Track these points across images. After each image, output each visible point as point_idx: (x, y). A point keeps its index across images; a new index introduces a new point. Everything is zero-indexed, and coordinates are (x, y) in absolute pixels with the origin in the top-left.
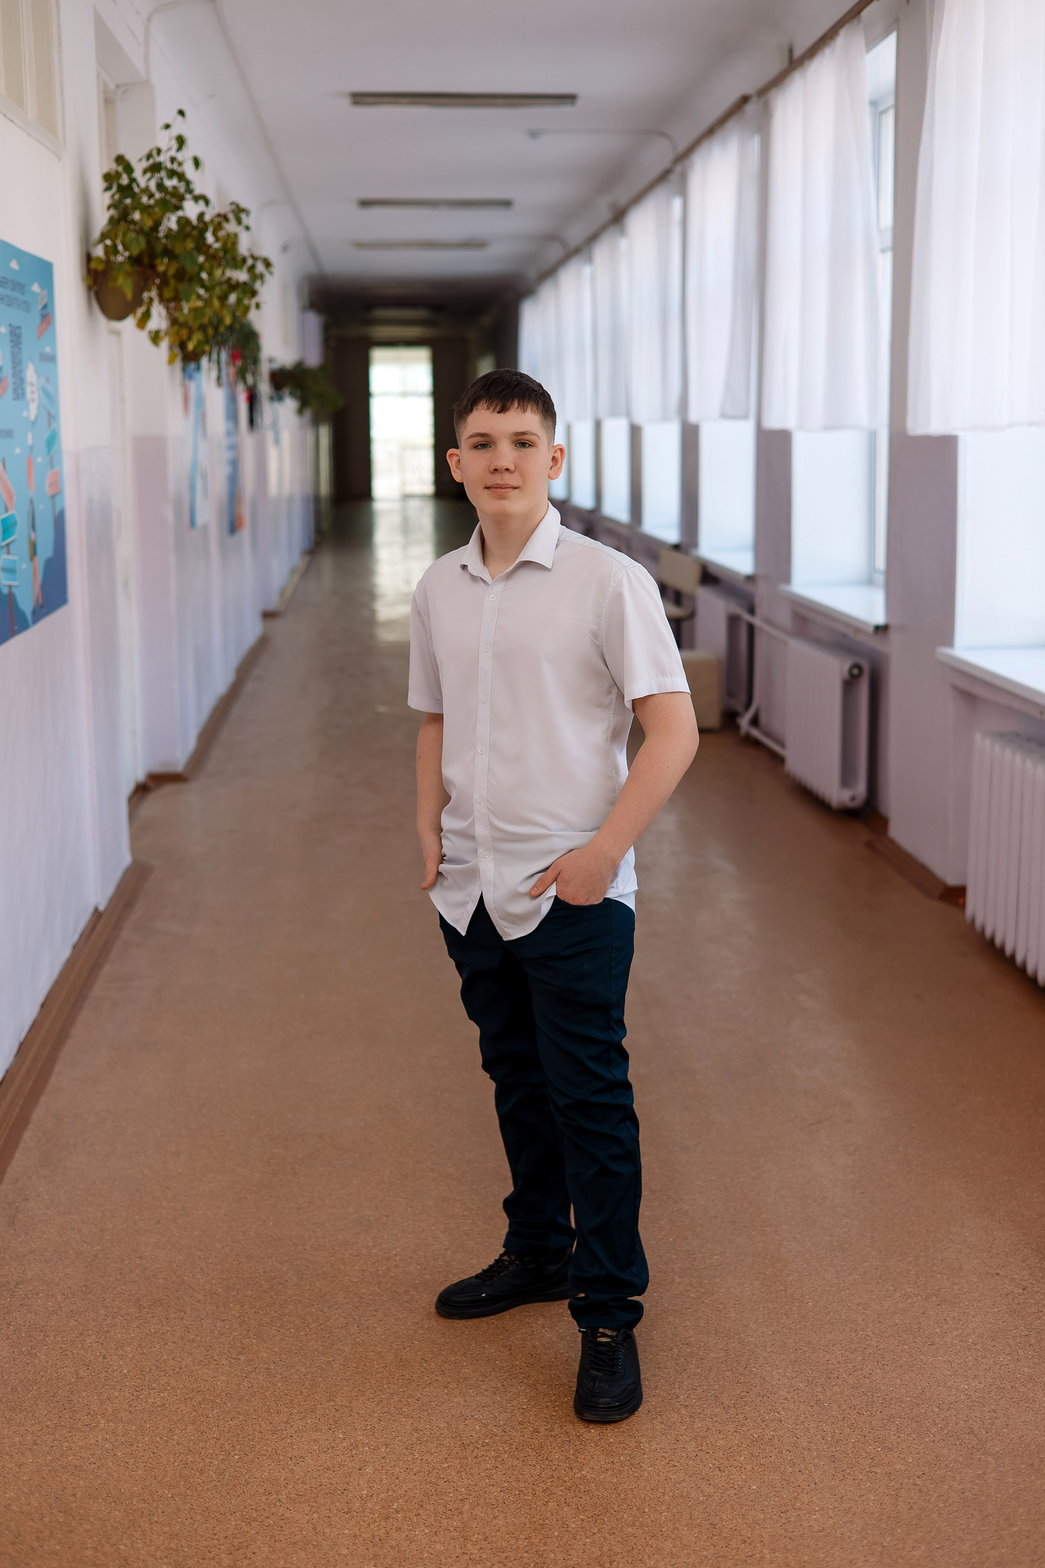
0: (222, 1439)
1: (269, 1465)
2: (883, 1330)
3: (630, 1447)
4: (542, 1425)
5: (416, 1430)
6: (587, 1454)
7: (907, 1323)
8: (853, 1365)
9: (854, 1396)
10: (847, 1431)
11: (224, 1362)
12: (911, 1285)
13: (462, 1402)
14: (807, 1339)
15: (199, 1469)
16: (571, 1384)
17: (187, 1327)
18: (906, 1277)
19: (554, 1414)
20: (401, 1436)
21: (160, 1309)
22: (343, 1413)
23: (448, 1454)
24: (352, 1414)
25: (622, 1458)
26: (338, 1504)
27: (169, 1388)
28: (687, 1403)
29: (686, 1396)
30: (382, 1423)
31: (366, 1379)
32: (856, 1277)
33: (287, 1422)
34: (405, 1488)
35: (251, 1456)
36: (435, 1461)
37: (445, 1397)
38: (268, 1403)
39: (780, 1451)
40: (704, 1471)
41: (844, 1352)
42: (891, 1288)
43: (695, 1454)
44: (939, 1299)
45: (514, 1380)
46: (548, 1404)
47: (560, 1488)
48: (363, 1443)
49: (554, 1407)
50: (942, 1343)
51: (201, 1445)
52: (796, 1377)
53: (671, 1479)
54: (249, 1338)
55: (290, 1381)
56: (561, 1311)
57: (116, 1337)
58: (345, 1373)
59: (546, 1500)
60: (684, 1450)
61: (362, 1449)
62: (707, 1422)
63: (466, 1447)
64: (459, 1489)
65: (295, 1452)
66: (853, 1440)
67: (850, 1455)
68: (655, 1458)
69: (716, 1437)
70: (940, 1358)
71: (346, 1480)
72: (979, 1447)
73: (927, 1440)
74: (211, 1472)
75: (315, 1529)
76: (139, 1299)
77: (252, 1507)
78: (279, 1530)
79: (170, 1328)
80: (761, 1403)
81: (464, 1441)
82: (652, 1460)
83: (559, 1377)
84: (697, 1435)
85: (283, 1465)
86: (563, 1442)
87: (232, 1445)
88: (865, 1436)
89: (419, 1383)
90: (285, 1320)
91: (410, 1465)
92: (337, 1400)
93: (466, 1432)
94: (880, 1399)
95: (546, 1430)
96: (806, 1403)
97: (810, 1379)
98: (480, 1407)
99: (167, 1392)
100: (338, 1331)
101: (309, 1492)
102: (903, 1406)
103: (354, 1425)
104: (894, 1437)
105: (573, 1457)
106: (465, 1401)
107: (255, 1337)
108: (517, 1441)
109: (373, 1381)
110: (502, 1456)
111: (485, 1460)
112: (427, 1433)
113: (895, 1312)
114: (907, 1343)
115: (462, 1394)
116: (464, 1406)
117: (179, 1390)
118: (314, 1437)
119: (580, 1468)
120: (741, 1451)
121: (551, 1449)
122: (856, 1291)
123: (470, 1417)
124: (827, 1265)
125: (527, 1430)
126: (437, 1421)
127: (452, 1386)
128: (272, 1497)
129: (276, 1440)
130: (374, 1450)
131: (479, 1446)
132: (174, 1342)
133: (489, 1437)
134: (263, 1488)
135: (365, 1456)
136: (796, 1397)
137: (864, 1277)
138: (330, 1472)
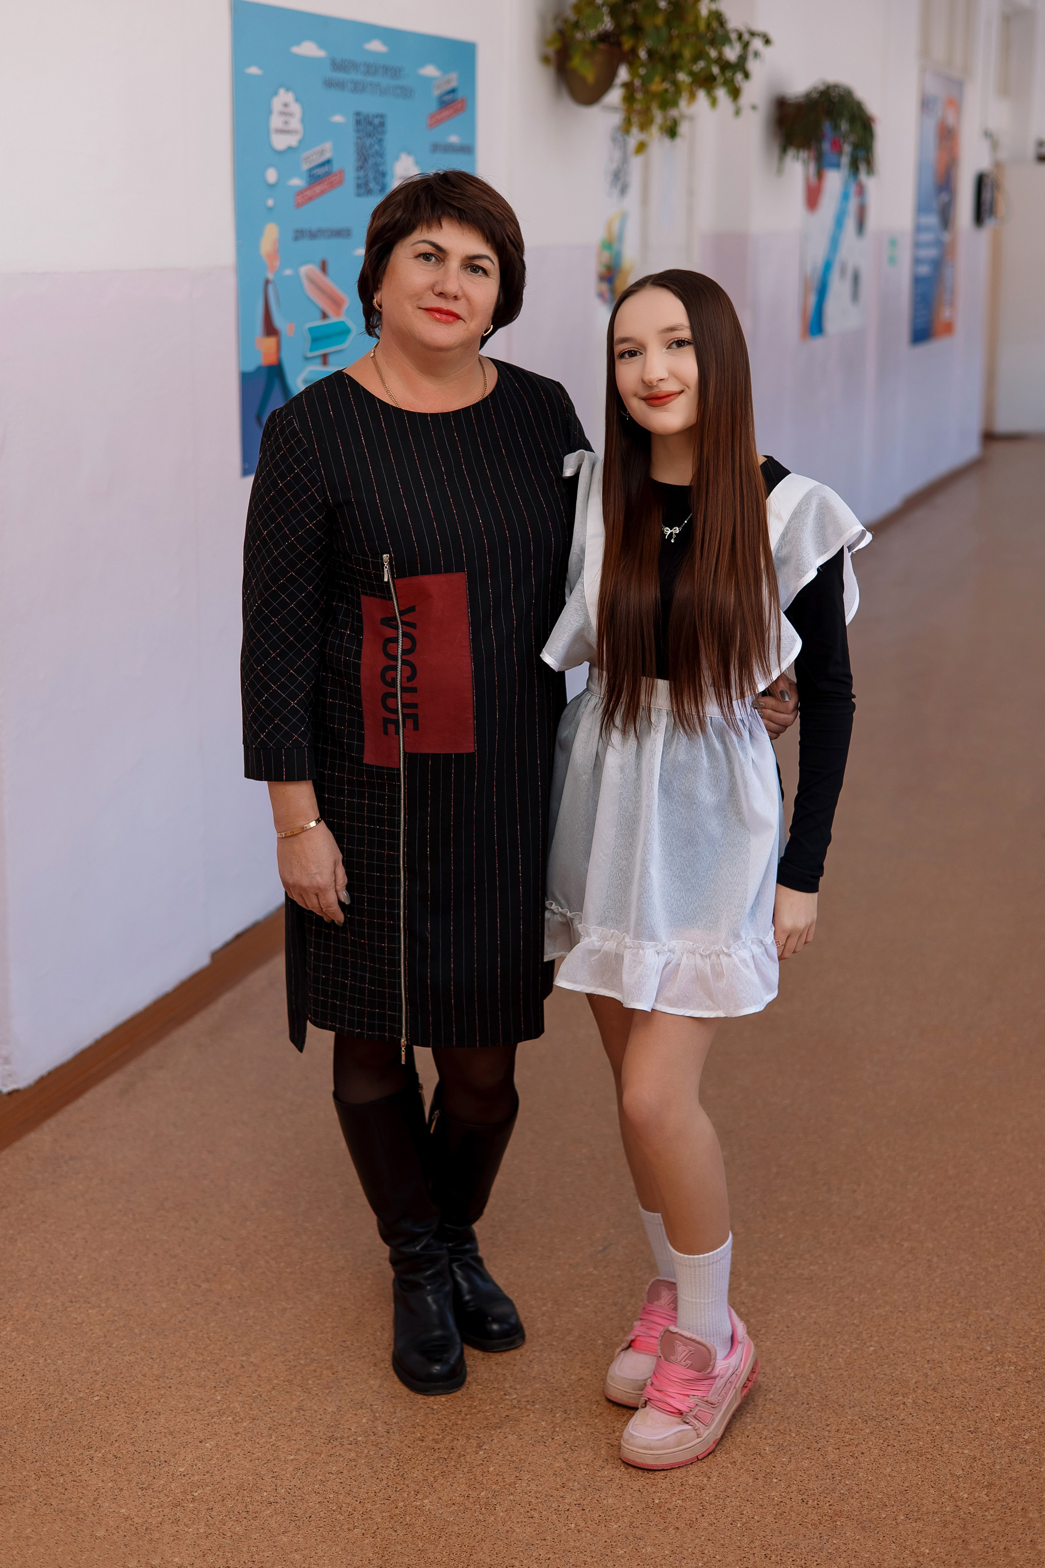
0: (100, 1375)
1: (118, 1415)
2: (929, 1401)
3: (505, 1481)
5: (299, 1409)
6: (450, 1479)
7: (968, 1397)
10: (770, 1519)
11: (182, 1287)
12: (1017, 1349)
13: (375, 1388)
14: (827, 1393)
15: (49, 1404)
16: (510, 1391)
17: (183, 1240)
18: (1020, 1337)
19: (460, 1422)
20: (278, 1412)
21: (177, 1213)
22: (244, 1372)
23: (307, 1444)
25: (483, 1494)
30: (273, 1392)
31: (303, 1337)
32: (958, 1325)
33: (180, 1370)
34: (225, 1475)
35: (111, 1400)
36: (285, 1450)
38: (182, 1344)
40: (558, 1532)
41: (856, 1418)
42: (989, 1348)
43: (568, 1507)
44: (1036, 1374)
47: (384, 1514)
48: (232, 1412)
49: (466, 1415)
50: (989, 1432)
51: (75, 1377)
52: (771, 1438)
54: (231, 1265)
55: (227, 1322)
56: (581, 1299)
57: (106, 1237)
58: (289, 1326)
59: (356, 1524)
60: (560, 1499)
61: (224, 1419)
63: (331, 1441)
65: (157, 1406)
68: (519, 1502)
69: (611, 1492)
70: (966, 1451)
74: (57, 1410)
75: (96, 1499)
76: (167, 1199)
77: (59, 1460)
78: (61, 1493)
79: (165, 1237)
81: (335, 1434)
82: (514, 1504)
83: (505, 1379)
85: (132, 1418)
86: (438, 1458)
87: (103, 1384)
89: (353, 1354)
91: (256, 1448)
92: (253, 1355)
93: (348, 1423)
96: (752, 1473)
97: (785, 1444)
99: (99, 1309)
101: (129, 1455)
102: (865, 1503)
103: (243, 1388)
105: (432, 1479)
106: (380, 1387)
107: (239, 1265)
108: (391, 1445)
109: (308, 1342)
110: (359, 1460)
111: (337, 1461)
112: (308, 1414)
113: (965, 1380)
114: (943, 1424)
115: (385, 1377)
116: (374, 1392)
117: (111, 1309)
118: (191, 1394)
119: (428, 1494)
120: (622, 1516)
121: (418, 1464)
122: (942, 1343)
123: (369, 1406)
124: (938, 1303)
125: (413, 1435)
126: (331, 1402)
127: (382, 1365)
128: (88, 1453)
129: (151, 1388)
130: (237, 1422)
131: (346, 1442)
132: (155, 1254)
133: (366, 1434)
134: (90, 1440)
135: (220, 1427)
136: (748, 1462)
137: (968, 1328)
138: (170, 1437)
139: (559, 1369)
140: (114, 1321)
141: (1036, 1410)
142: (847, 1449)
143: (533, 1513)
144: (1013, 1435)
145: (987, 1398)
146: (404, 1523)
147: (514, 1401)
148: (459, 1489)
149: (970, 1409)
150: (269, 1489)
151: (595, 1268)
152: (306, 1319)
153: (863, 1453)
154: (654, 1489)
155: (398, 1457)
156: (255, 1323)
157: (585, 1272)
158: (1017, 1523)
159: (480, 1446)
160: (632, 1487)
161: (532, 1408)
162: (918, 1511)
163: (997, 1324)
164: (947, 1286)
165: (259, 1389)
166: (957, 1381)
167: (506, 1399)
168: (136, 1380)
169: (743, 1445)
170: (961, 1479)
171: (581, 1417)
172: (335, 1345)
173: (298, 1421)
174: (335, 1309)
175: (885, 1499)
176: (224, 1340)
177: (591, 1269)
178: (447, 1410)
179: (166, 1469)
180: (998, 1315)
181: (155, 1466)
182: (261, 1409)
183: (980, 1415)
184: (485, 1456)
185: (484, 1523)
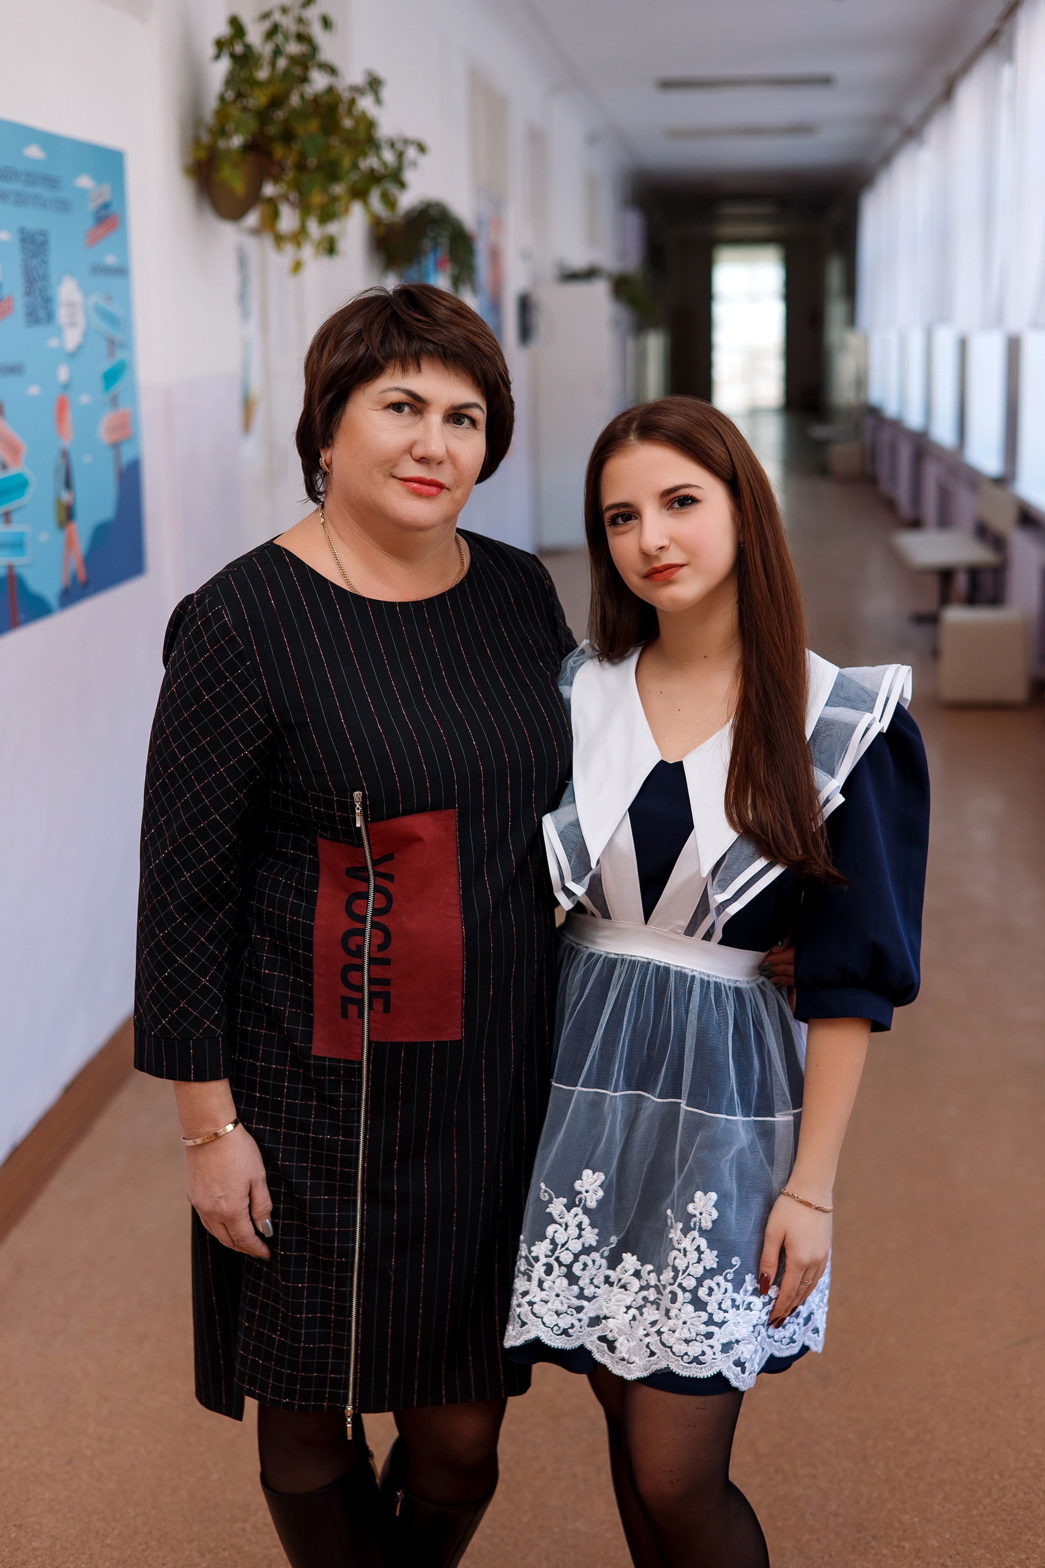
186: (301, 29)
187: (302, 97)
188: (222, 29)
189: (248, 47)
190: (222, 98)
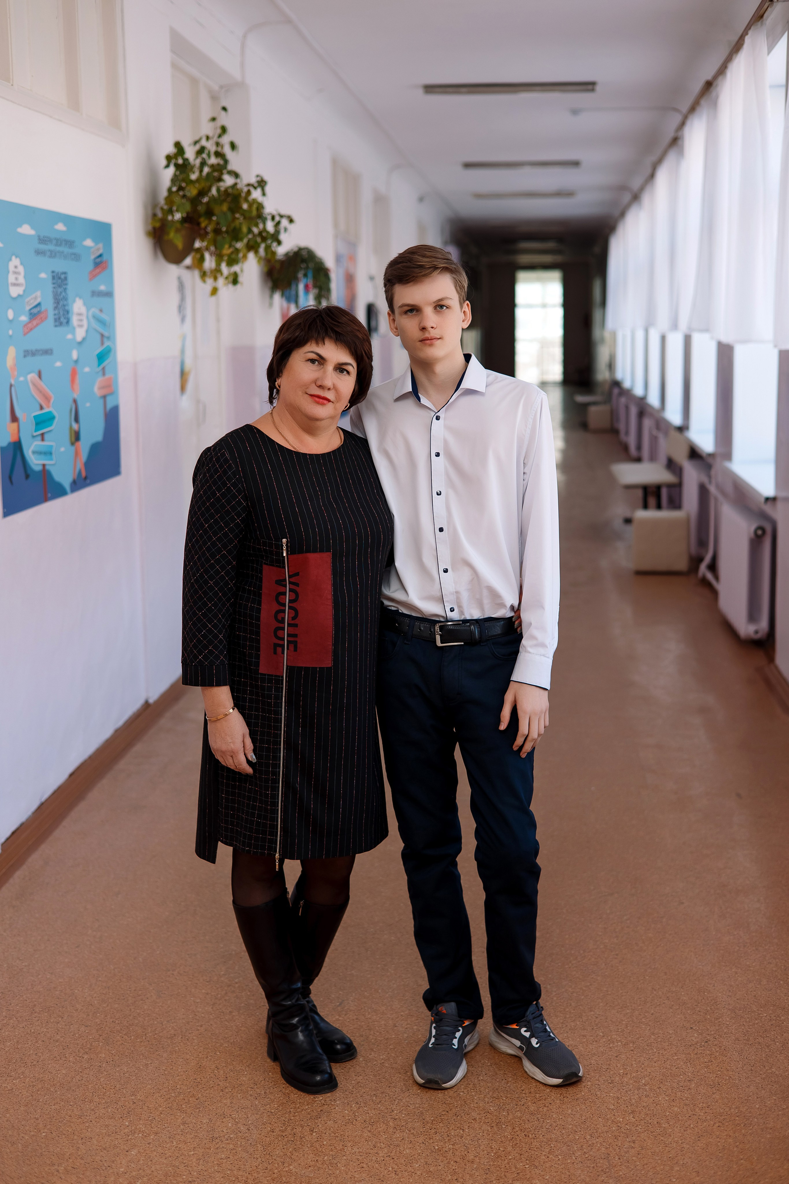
0: (40, 1119)
1: (64, 1142)
3: (336, 1149)
4: (279, 1127)
5: (184, 1123)
6: (301, 1152)
8: (541, 1095)
9: (529, 1121)
10: (510, 1149)
11: (71, 1059)
12: (618, 1033)
13: (228, 1104)
15: (12, 1142)
17: (58, 1030)
18: (617, 1026)
19: (292, 1118)
20: (171, 1127)
21: (46, 1014)
22: (137, 1106)
23: (198, 1144)
24: (143, 1107)
25: (326, 1158)
26: (98, 1177)
27: (22, 1076)
28: (397, 1117)
29: (399, 1111)
30: (162, 1116)
31: (167, 1080)
32: (578, 1023)
33: (93, 1110)
34: (153, 1169)
35: (54, 1134)
36: (185, 1149)
37: (219, 1098)
38: (87, 1094)
39: (449, 1161)
40: (383, 1174)
42: (601, 1034)
43: (383, 1159)
44: (635, 1046)
45: (275, 1089)
46: (292, 1110)
47: (268, 1178)
48: (140, 1131)
49: (295, 1113)
50: (620, 1082)
51: (23, 1123)
52: (491, 1102)
53: (355, 1177)
54: (98, 1041)
55: (112, 1077)
57: (4, 1034)
58: (154, 1074)
60: (376, 1155)
61: (137, 1135)
62: (405, 1134)
63: (214, 1140)
64: (192, 1173)
65: (87, 1133)
66: (510, 1157)
67: (502, 1170)
68: (351, 1160)
69: (406, 1146)
70: (611, 1095)
71: (114, 1159)
72: (607, 1170)
73: (569, 1161)
74: (20, 1145)
76: (35, 1006)
77: (36, 1174)
79: (45, 1030)
80: (453, 1121)
81: (214, 1135)
82: (348, 1161)
84: (392, 1143)
85: (74, 1143)
86: (288, 1141)
87: (44, 1125)
88: (521, 1155)
89: (205, 1086)
90: (131, 1029)
91: (166, 1150)
92: (138, 1095)
93: (220, 1127)
94: (549, 1125)
95: (280, 1130)
96: (488, 1124)
97: (501, 1104)
98: (240, 1108)
99: (19, 1079)
100: (165, 1040)
101: (82, 1166)
102: (563, 1132)
103: (140, 1115)
104: (543, 1157)
105: (290, 1154)
107: (103, 1041)
108: (254, 1138)
109: (172, 1082)
110: (237, 1149)
111: (223, 1151)
112: (191, 1126)
113: (594, 1054)
114: (591, 1080)
115: (232, 1097)
116: (228, 1107)
117: (28, 1078)
118: (107, 1123)
119: (291, 1163)
120: (419, 1159)
121: (277, 1146)
122: (572, 1034)
123: (229, 1116)
124: (560, 1011)
125: (265, 1129)
126: (203, 1117)
127: (227, 1090)
128: (54, 1168)
129: (78, 1123)
130: (145, 1136)
131: (224, 1139)
132: (43, 1041)
133: (235, 1133)
134: (51, 1160)
135: (136, 1141)
136: (483, 1118)
137: (584, 1024)
138: (105, 1152)
139: (343, 1078)
140: (33, 1086)
141: (643, 1066)
142: (541, 1102)
143: (362, 1165)
144: (635, 1082)
145: (612, 1062)
146: (283, 1182)
147: (322, 1101)
148: (309, 1157)
149: (604, 1070)
150: (186, 1173)
151: (340, 1016)
152: (164, 1068)
153: (550, 1104)
154: (432, 1141)
155: (261, 1144)
156: (131, 1076)
157: (334, 1019)
158: (657, 1131)
159: (312, 1131)
160: (418, 1141)
161: (336, 1104)
162: (597, 1132)
163: (601, 1019)
164: (562, 1001)
165: (152, 1115)
166: (590, 1055)
167: (317, 1101)
168: (66, 1120)
169: (476, 1109)
170: (615, 1111)
171: (368, 1105)
172: (190, 1082)
173: (187, 1131)
174: (181, 1060)
175: (574, 1128)
176: (114, 1088)
177: (338, 1017)
178: (281, 1112)
179: (111, 1171)
180: (599, 1015)
181: (103, 1170)
182: (159, 1127)
183: (611, 1073)
184: (318, 1135)
185: (334, 1175)
186: (219, 149)
187: (218, 190)
188: (171, 149)
189: (186, 160)
190: (169, 190)
